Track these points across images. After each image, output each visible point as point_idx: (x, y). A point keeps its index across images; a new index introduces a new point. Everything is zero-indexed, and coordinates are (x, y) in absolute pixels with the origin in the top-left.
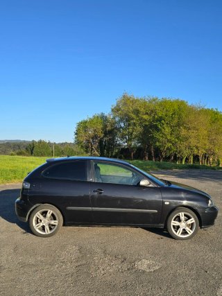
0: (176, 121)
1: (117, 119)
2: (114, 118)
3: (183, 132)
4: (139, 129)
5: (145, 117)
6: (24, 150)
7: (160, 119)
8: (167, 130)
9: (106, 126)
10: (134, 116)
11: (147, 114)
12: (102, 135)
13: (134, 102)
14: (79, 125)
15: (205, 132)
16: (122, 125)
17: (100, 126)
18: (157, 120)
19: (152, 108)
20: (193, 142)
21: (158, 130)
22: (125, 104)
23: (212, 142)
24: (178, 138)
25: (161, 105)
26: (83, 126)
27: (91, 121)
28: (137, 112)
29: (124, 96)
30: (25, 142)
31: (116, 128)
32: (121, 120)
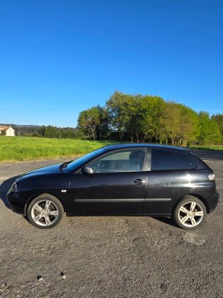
0: (156, 112)
1: (110, 110)
2: (108, 109)
3: (162, 121)
4: (128, 118)
5: (132, 109)
6: (37, 133)
7: (144, 111)
8: (150, 119)
9: (101, 115)
10: (124, 108)
11: (133, 106)
12: (99, 122)
13: (123, 97)
14: (82, 113)
15: (178, 121)
16: (114, 114)
17: (98, 115)
18: (142, 112)
19: (138, 102)
20: (168, 128)
21: (143, 119)
22: (116, 98)
23: (182, 128)
24: (157, 125)
25: (144, 100)
26: (84, 115)
27: (90, 111)
28: (126, 105)
29: (116, 93)
30: (37, 126)
31: (110, 117)
32: (113, 111)
